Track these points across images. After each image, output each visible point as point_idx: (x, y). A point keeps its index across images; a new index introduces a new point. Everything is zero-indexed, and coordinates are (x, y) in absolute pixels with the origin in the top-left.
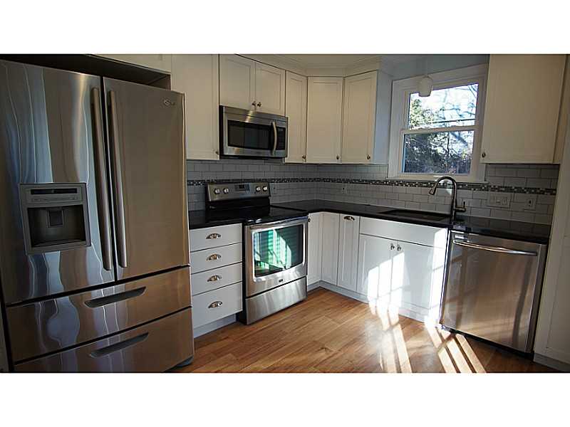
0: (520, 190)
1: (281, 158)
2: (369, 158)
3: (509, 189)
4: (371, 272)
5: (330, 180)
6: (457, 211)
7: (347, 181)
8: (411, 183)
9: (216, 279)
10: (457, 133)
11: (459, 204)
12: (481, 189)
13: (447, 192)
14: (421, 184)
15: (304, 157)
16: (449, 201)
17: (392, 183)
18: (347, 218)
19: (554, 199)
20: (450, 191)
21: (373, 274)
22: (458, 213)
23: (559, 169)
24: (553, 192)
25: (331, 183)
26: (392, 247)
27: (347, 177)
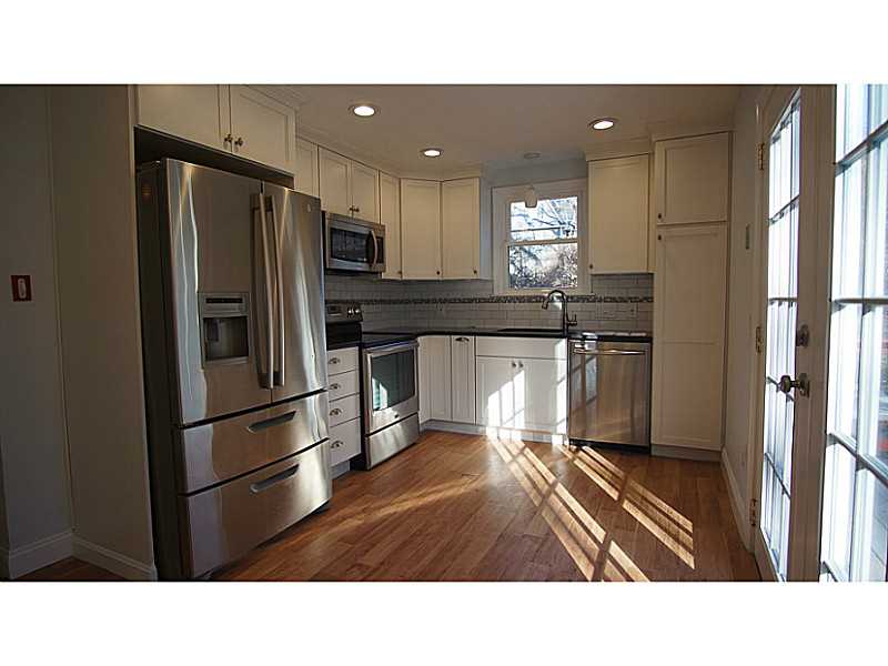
0: (623, 300)
1: (377, 273)
2: (475, 272)
3: (613, 300)
4: (490, 399)
5: (422, 301)
6: (568, 325)
7: (444, 301)
8: (520, 299)
9: (337, 413)
10: (526, 248)
11: (570, 318)
12: (588, 301)
13: (555, 307)
14: (529, 299)
15: (401, 273)
16: (559, 316)
17: (498, 300)
18: (458, 340)
19: (652, 307)
20: (560, 305)
21: (493, 400)
22: (570, 328)
23: (652, 278)
24: (650, 300)
25: (424, 304)
26: (514, 365)
27: (443, 296)
